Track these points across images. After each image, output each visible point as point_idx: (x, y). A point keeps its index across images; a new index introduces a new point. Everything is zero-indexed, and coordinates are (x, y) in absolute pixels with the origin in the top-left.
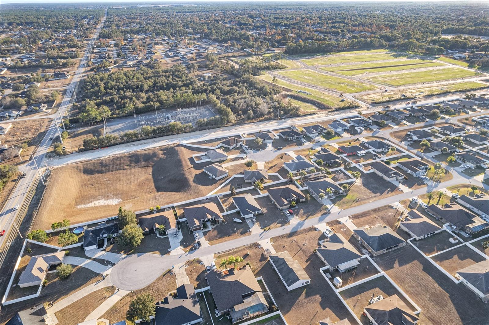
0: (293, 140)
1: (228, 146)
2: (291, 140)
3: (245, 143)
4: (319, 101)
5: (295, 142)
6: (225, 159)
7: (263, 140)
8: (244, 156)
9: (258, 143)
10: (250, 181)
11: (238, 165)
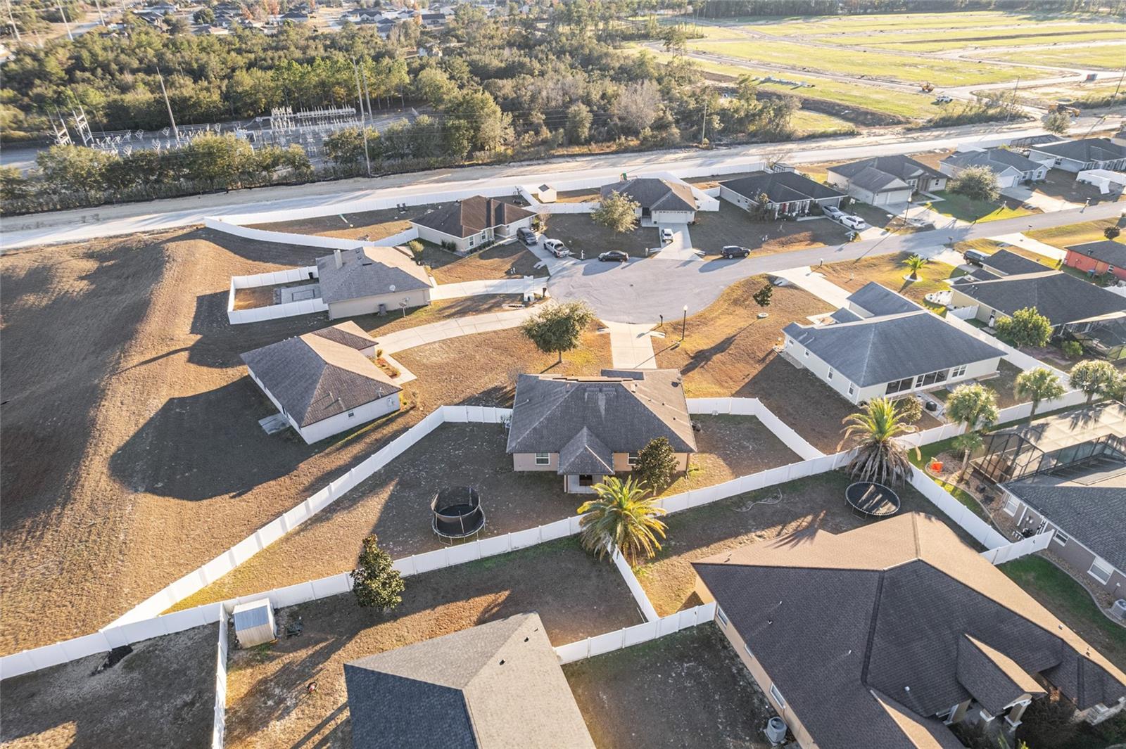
0: (793, 220)
1: (450, 238)
2: (785, 218)
3: (543, 227)
4: (847, 103)
5: (804, 227)
6: (412, 299)
7: (639, 214)
8: (531, 287)
9: (613, 223)
10: (553, 463)
11: (486, 341)
